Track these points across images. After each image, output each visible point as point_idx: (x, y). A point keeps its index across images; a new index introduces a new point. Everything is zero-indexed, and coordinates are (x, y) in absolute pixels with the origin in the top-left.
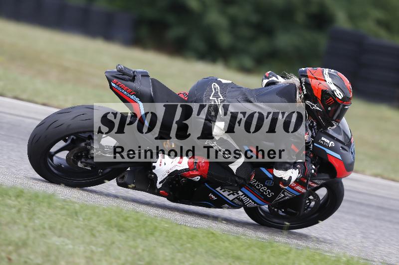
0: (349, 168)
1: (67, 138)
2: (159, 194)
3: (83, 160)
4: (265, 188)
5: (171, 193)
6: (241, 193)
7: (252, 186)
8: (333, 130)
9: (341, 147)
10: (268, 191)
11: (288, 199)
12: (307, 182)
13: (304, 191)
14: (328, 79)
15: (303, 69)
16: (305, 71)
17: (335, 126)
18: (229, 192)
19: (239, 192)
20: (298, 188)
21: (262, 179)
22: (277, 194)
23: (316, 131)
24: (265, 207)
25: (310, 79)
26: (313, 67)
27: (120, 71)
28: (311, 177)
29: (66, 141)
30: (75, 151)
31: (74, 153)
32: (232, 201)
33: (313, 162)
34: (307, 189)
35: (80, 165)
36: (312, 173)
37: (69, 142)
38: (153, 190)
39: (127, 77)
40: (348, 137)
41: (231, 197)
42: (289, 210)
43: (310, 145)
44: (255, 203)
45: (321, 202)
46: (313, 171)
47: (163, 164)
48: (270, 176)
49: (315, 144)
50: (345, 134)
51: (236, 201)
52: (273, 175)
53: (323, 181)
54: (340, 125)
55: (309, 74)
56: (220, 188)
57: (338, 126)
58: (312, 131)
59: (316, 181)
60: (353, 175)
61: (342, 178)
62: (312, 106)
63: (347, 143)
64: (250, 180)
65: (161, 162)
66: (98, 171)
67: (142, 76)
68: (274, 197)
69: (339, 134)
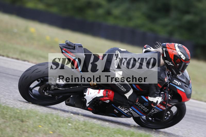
0: (189, 97)
1: (39, 79)
2: (87, 110)
3: (47, 91)
4: (144, 107)
5: (94, 109)
6: (131, 110)
7: (137, 105)
8: (180, 76)
9: (185, 85)
10: (146, 109)
11: (156, 113)
12: (166, 103)
13: (164, 108)
14: (177, 49)
15: (164, 44)
16: (165, 45)
17: (181, 74)
18: (125, 109)
19: (130, 109)
20: (162, 107)
21: (142, 102)
22: (150, 110)
23: (171, 76)
24: (144, 117)
25: (168, 49)
26: (170, 43)
27: (67, 44)
28: (168, 101)
29: (38, 81)
30: (43, 86)
31: (43, 87)
32: (126, 114)
33: (169, 93)
34: (166, 107)
35: (46, 94)
36: (168, 99)
37: (40, 82)
38: (84, 107)
39: (71, 47)
40: (188, 80)
41: (126, 112)
42: (157, 119)
43: (168, 84)
44: (139, 114)
45: (174, 115)
46: (169, 98)
47: (89, 93)
48: (147, 100)
49: (170, 84)
50: (187, 79)
51: (129, 114)
52: (148, 100)
53: (175, 104)
54: (184, 74)
55: (167, 46)
56: (120, 107)
57: (183, 74)
58: (169, 77)
59: (171, 103)
60: (191, 100)
61: (185, 102)
62: (169, 63)
63: (188, 83)
64: (136, 102)
65: (88, 93)
66: (55, 97)
67: (79, 47)
68: (148, 112)
69: (184, 78)
